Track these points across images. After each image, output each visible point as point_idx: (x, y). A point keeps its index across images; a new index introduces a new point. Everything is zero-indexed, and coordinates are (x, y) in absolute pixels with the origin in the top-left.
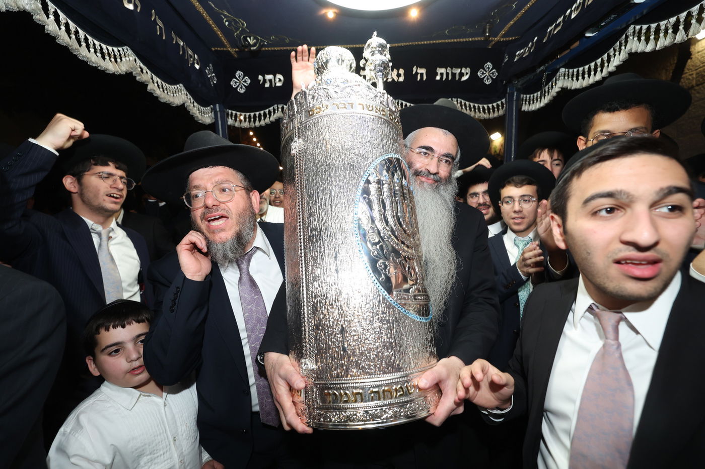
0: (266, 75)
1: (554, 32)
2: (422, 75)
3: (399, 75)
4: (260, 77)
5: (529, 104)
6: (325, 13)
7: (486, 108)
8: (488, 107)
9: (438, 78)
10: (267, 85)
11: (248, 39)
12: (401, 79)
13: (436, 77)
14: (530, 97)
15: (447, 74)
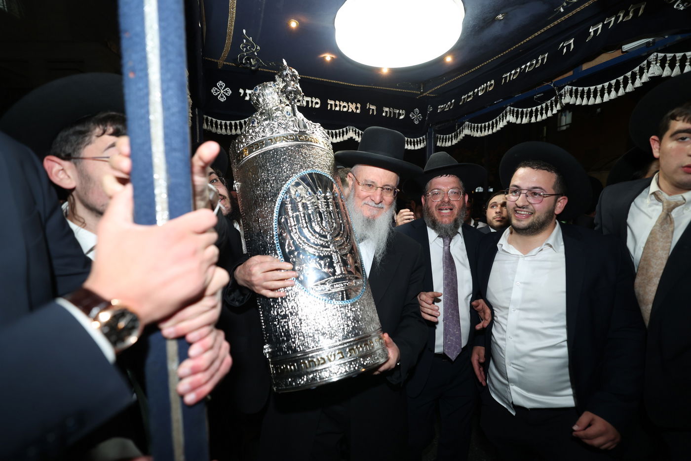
0: (247, 90)
1: (467, 100)
2: (373, 110)
3: (357, 108)
4: (241, 91)
5: (443, 142)
6: (325, 56)
7: (412, 141)
8: (414, 140)
9: (384, 114)
10: (247, 98)
11: (252, 60)
12: (358, 111)
13: (382, 114)
14: (443, 137)
15: (390, 112)
